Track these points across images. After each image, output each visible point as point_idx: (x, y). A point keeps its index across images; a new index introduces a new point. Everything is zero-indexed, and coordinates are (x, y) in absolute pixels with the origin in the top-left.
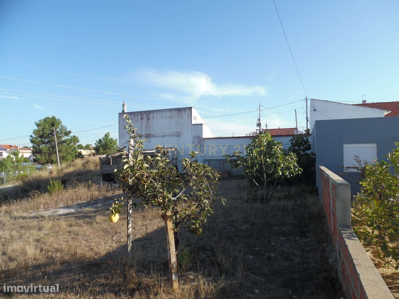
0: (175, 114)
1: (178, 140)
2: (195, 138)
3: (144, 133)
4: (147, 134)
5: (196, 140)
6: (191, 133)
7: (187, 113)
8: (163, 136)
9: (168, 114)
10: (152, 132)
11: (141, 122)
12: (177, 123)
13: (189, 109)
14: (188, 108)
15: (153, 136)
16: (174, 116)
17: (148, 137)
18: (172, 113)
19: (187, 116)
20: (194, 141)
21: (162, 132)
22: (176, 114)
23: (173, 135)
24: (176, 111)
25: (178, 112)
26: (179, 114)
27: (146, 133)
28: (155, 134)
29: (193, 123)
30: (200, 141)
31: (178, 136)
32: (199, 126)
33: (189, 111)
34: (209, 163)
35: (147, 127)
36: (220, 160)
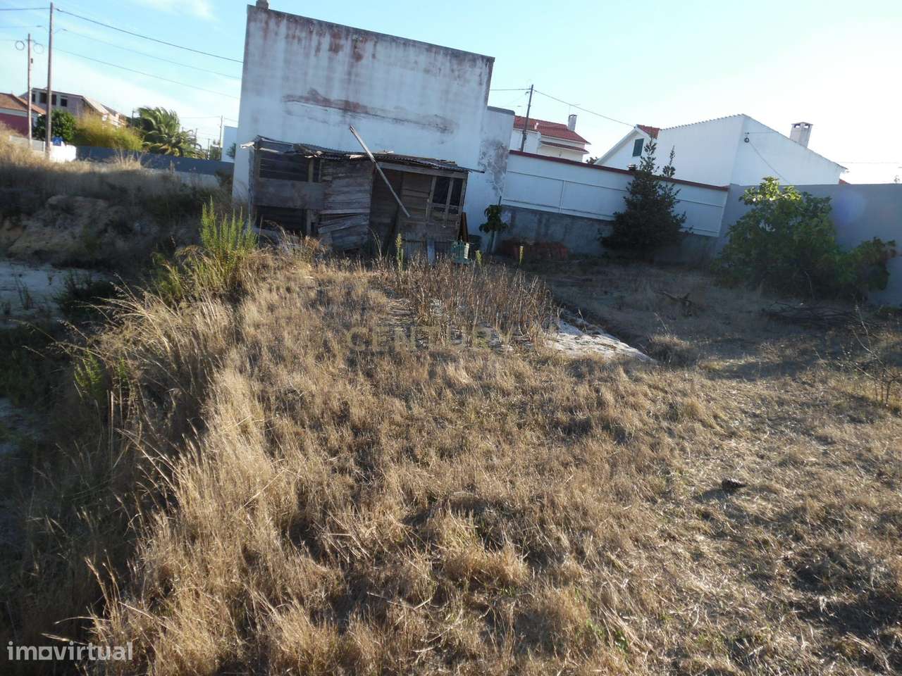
0: (444, 63)
1: (443, 143)
2: (490, 144)
3: (337, 94)
4: (347, 103)
5: (492, 152)
6: (482, 130)
7: (478, 71)
8: (397, 120)
9: (423, 59)
10: (364, 100)
11: (330, 59)
12: (447, 92)
13: (485, 60)
14: (483, 57)
15: (366, 113)
16: (440, 69)
17: (350, 113)
18: (435, 59)
19: (477, 78)
20: (484, 154)
21: (396, 108)
22: (448, 64)
23: (429, 125)
24: (449, 58)
25: (454, 62)
26: (455, 67)
27: (343, 98)
28: (373, 108)
29: (490, 104)
30: (502, 156)
31: (444, 130)
32: (505, 115)
33: (484, 66)
34: (513, 218)
35: (349, 81)
36: (541, 213)
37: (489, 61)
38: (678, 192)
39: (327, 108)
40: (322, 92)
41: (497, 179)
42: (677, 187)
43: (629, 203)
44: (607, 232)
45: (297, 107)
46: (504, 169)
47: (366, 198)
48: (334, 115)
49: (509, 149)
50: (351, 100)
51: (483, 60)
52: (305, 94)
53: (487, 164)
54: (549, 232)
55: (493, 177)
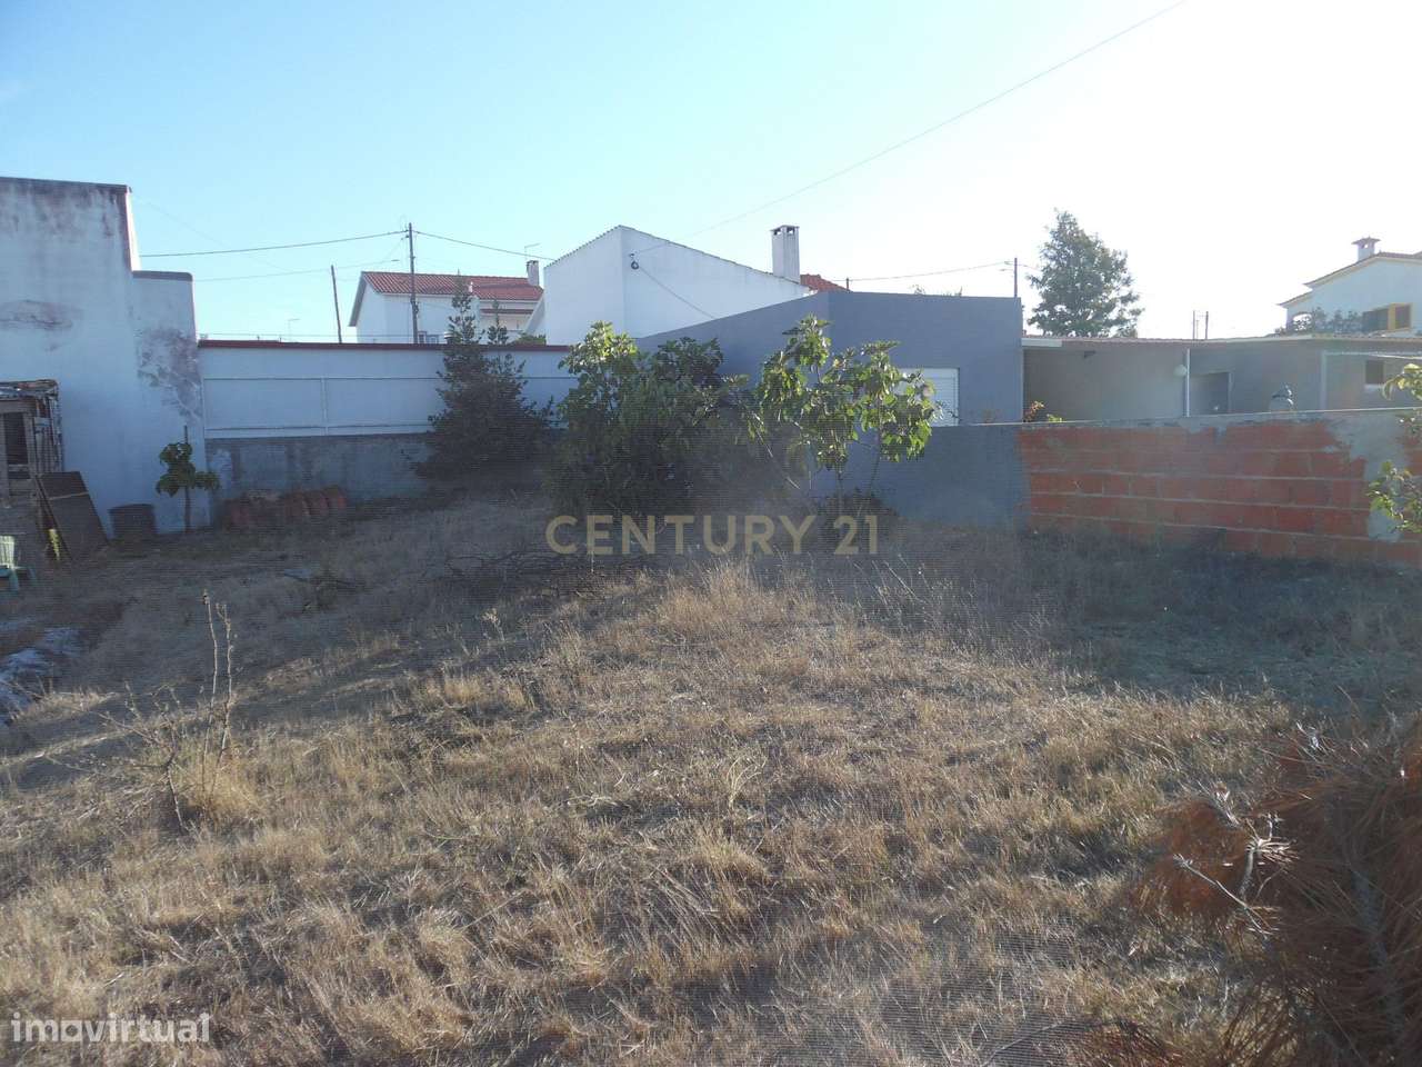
0: (22, 207)
2: (156, 337)
5: (163, 351)
6: (131, 315)
7: (96, 212)
12: (40, 257)
13: (107, 193)
14: (101, 188)
16: (16, 219)
19: (98, 225)
20: (147, 355)
22: (30, 208)
23: (17, 319)
24: (29, 197)
25: (43, 203)
26: (48, 210)
29: (136, 265)
30: (183, 355)
31: (51, 324)
32: (174, 282)
33: (107, 201)
34: (235, 458)
36: (290, 441)
37: (117, 193)
38: (521, 367)
41: (184, 395)
42: (518, 358)
43: (448, 397)
44: (423, 454)
46: (196, 377)
49: (198, 338)
51: (102, 192)
53: (156, 373)
54: (314, 472)
55: (175, 394)
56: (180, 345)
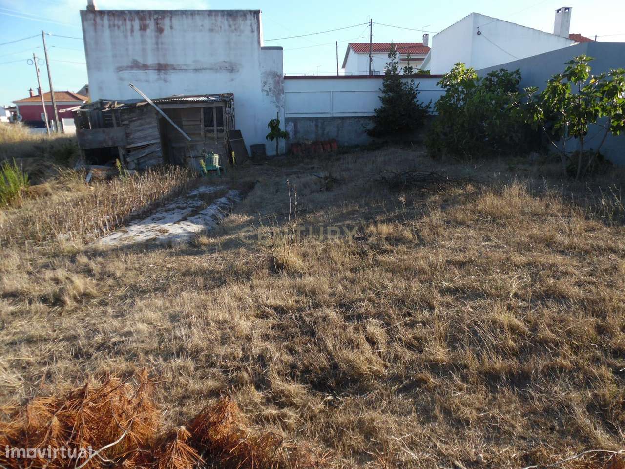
1: (232, 80)
2: (268, 75)
3: (151, 60)
4: (159, 64)
5: (271, 81)
6: (260, 65)
7: (249, 23)
8: (196, 70)
10: (171, 60)
11: (142, 36)
13: (253, 14)
14: (251, 12)
15: (174, 69)
16: (221, 28)
17: (163, 72)
19: (249, 28)
20: (265, 83)
21: (194, 62)
23: (221, 69)
26: (231, 23)
27: (156, 62)
28: (178, 65)
30: (278, 82)
31: (232, 70)
33: (253, 18)
34: (296, 126)
35: (158, 49)
36: (317, 119)
39: (146, 71)
40: (140, 60)
41: (278, 99)
43: (383, 100)
44: (371, 125)
45: (126, 74)
46: (282, 91)
47: (156, 133)
48: (152, 75)
49: (283, 76)
50: (162, 62)
51: (251, 14)
52: (130, 64)
53: (268, 90)
54: (325, 133)
55: (274, 98)
56: (277, 78)
